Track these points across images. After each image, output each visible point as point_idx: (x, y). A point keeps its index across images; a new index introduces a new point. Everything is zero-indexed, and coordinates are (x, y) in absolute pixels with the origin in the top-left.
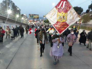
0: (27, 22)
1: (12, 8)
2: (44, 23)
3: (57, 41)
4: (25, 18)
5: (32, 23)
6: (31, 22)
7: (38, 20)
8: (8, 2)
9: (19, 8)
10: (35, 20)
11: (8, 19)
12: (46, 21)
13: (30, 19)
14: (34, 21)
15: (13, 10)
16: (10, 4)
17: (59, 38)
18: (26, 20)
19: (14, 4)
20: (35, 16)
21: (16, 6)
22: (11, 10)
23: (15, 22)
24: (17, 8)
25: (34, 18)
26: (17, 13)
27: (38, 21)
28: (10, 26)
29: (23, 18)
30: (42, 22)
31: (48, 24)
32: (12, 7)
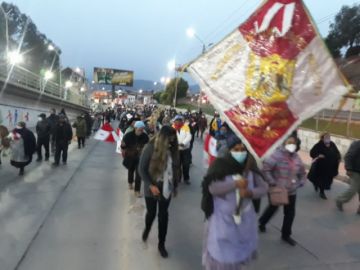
0: (86, 101)
1: (26, 44)
2: (155, 101)
3: (233, 191)
4: (77, 84)
5: (106, 101)
6: (101, 98)
7: (129, 92)
8: (12, 19)
9: (53, 45)
10: (119, 92)
11: (9, 85)
12: (162, 95)
13: (96, 87)
14: (114, 96)
15: (28, 51)
16: (20, 28)
17: (246, 177)
18: (82, 89)
19: (32, 27)
20: (117, 78)
21: (44, 37)
22: (23, 49)
23: (36, 99)
24: (46, 42)
25: (115, 85)
26: (45, 62)
27: (129, 97)
28: (16, 115)
29: (69, 84)
30: (145, 99)
31: (168, 107)
32: (25, 41)
